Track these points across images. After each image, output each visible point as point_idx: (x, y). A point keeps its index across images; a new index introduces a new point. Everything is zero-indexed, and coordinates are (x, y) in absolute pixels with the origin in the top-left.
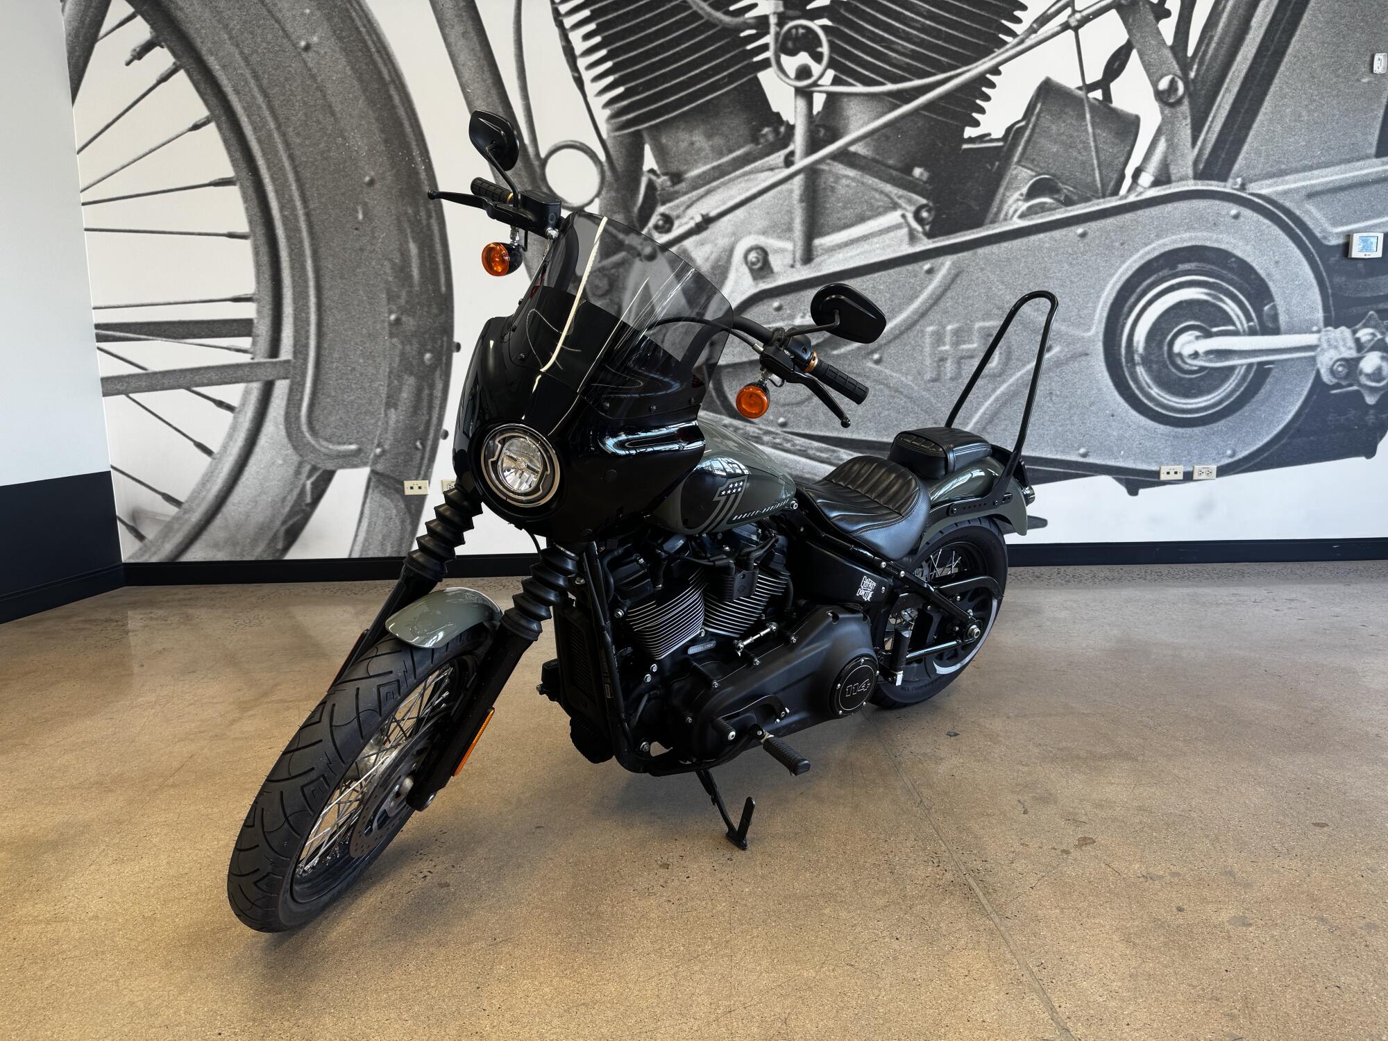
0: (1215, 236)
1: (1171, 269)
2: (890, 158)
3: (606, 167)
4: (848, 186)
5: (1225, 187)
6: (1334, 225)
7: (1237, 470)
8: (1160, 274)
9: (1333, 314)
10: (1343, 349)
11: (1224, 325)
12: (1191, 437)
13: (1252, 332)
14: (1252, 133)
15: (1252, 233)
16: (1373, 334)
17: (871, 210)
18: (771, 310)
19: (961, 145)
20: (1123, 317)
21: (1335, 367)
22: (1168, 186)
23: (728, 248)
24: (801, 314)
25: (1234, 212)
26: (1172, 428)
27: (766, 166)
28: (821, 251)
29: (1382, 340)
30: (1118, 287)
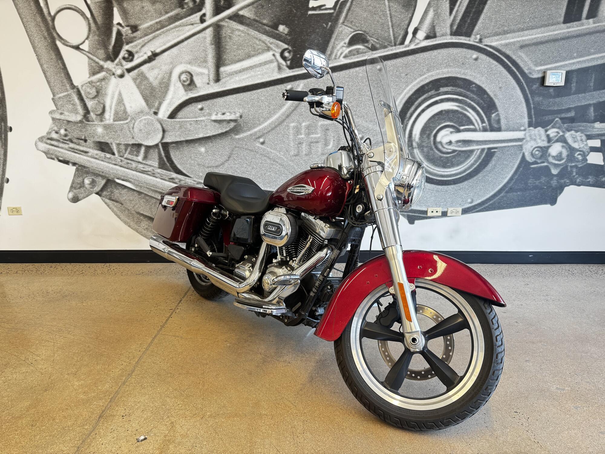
0: (463, 71)
1: (436, 91)
2: (264, 19)
3: (91, 21)
4: (239, 36)
5: (469, 40)
6: (536, 65)
7: (474, 211)
8: (430, 93)
9: (534, 119)
10: (539, 141)
11: (467, 125)
12: (447, 191)
13: (485, 130)
14: (487, 7)
15: (485, 70)
16: (558, 133)
17: (254, 51)
18: (197, 110)
19: (307, 12)
20: (407, 119)
21: (534, 152)
22: (434, 39)
23: (169, 72)
24: (215, 113)
25: (475, 56)
26: (435, 186)
27: (189, 22)
28: (225, 75)
29: (563, 136)
30: (404, 101)
